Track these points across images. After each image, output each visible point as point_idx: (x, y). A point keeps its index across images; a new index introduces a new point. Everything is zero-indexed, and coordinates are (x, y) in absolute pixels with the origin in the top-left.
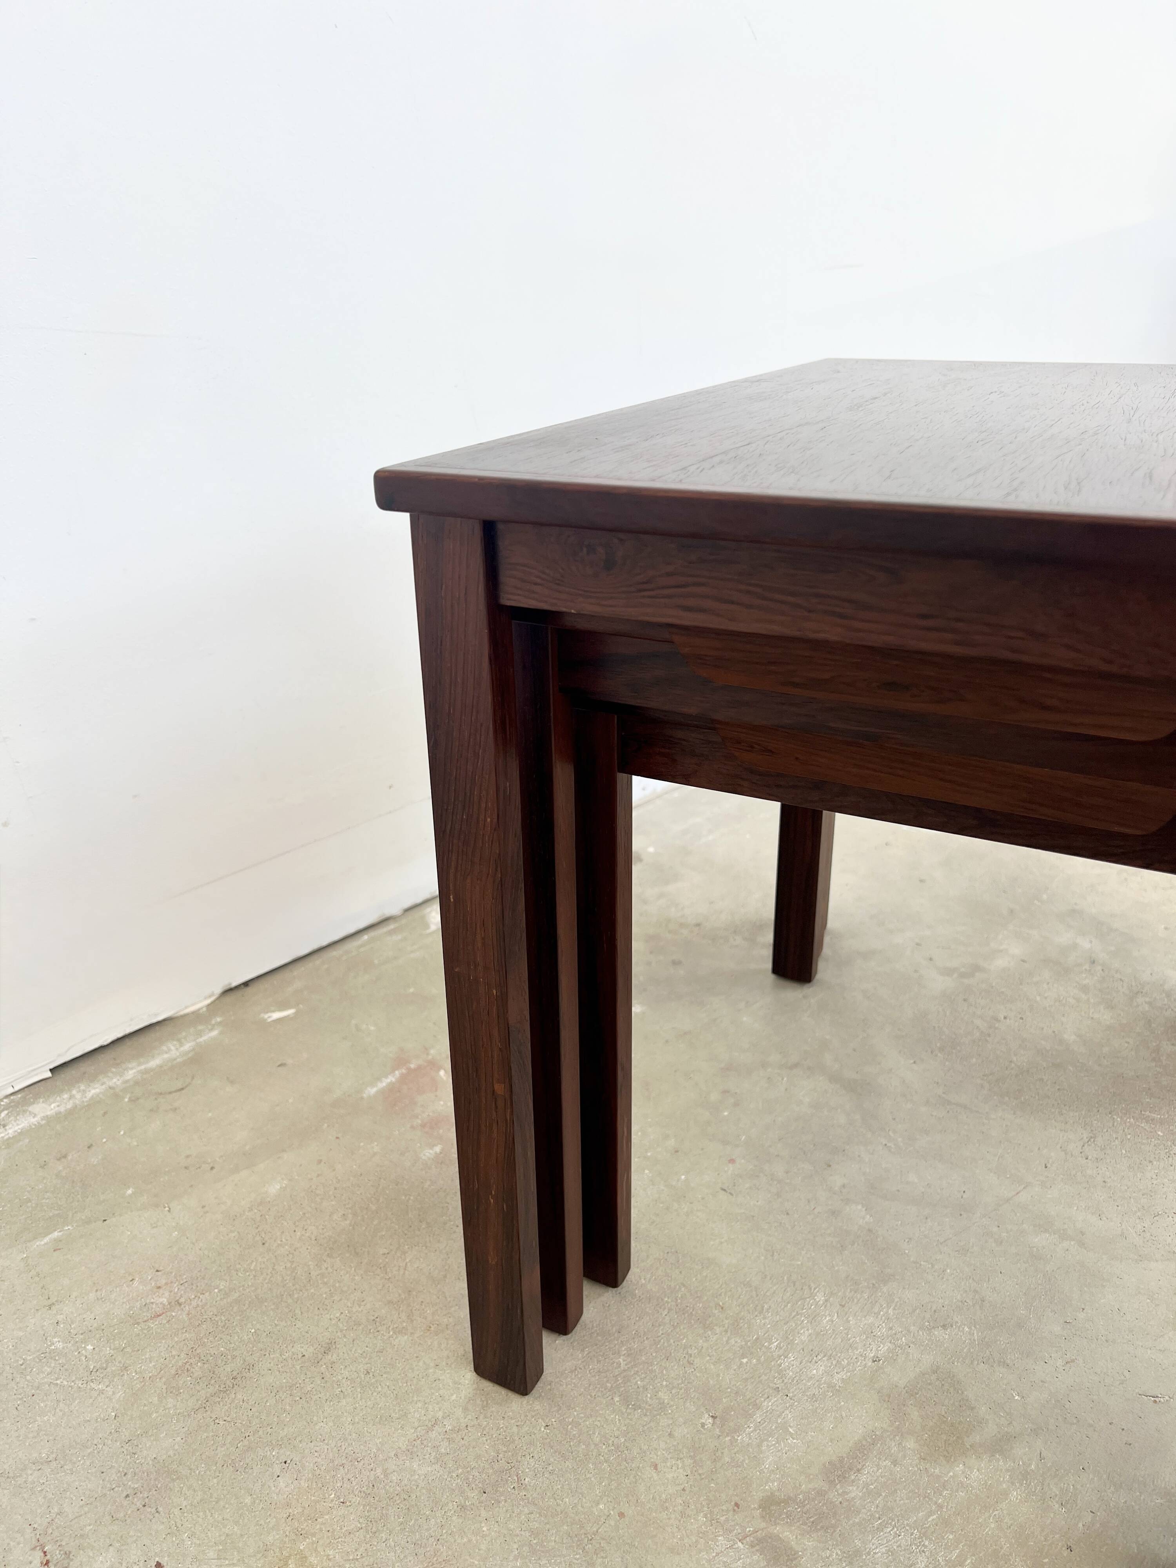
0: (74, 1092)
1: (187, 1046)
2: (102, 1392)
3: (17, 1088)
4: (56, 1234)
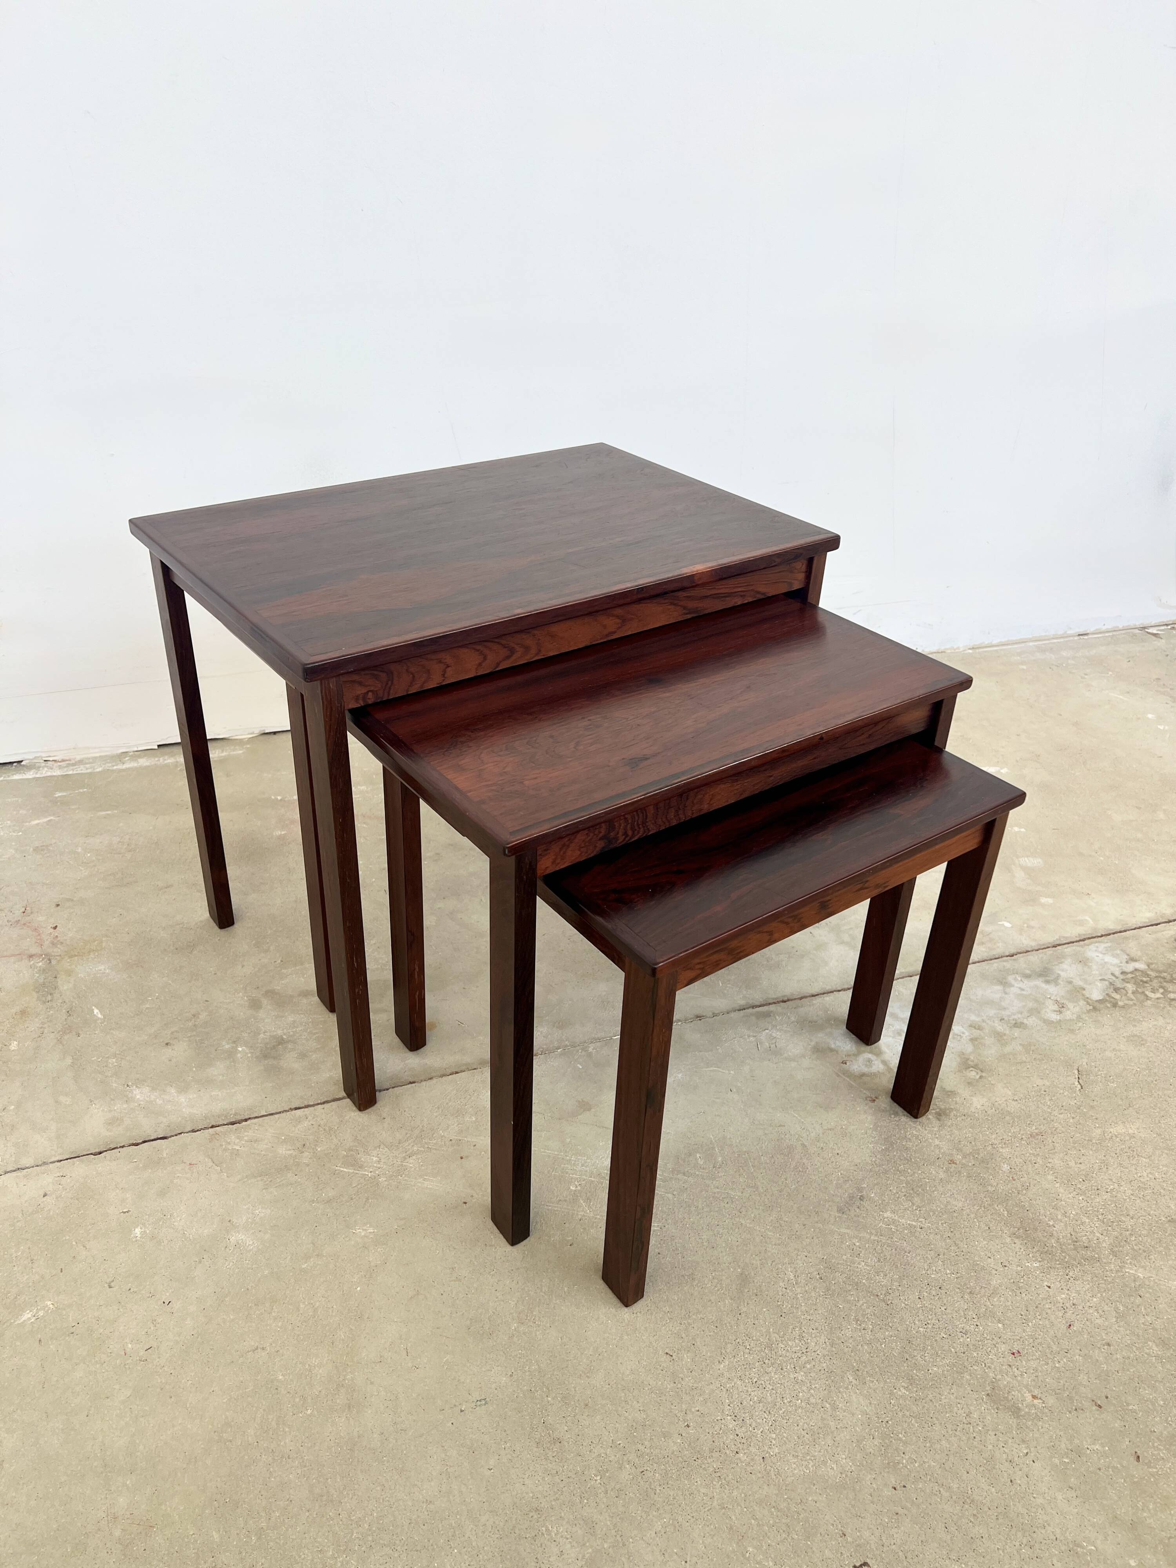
0: (161, 759)
1: (224, 754)
2: (81, 870)
3: (140, 749)
4: (109, 812)
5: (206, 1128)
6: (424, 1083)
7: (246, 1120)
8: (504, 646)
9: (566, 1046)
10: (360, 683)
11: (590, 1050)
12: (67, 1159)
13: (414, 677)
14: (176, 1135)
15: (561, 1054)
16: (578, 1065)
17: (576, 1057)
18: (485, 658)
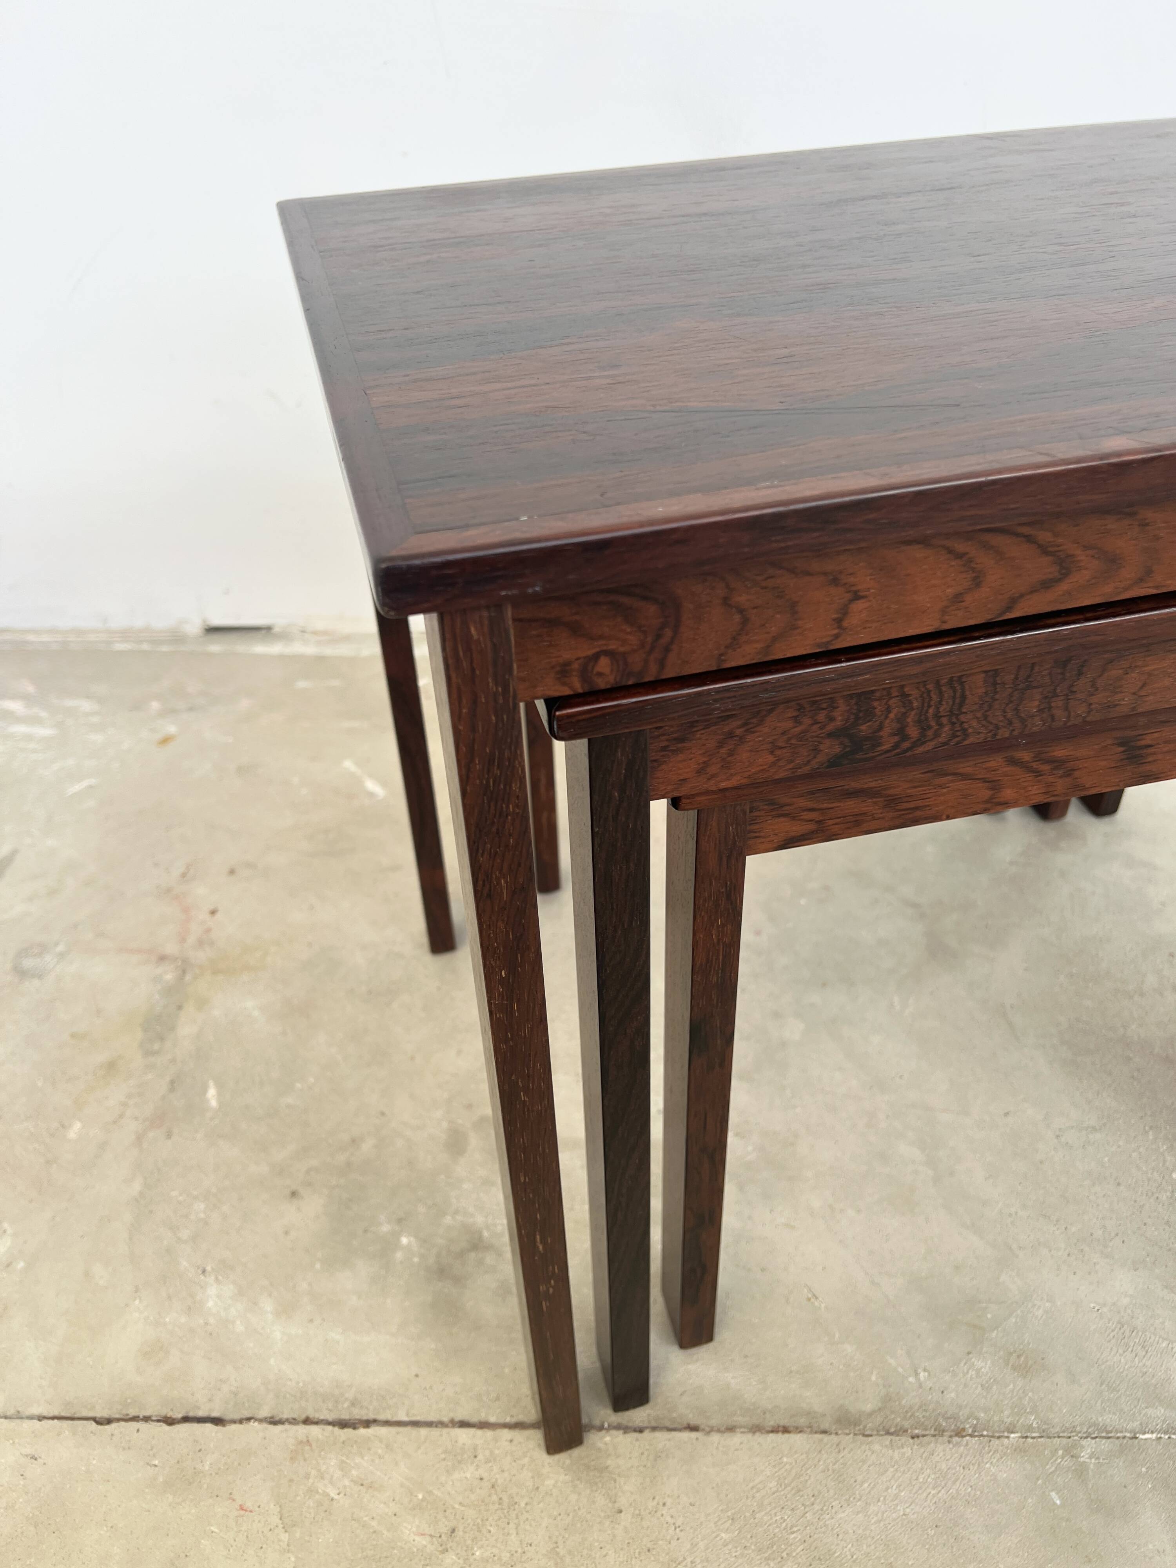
5: (293, 1421)
6: (715, 1437)
7: (368, 1423)
8: (1044, 550)
9: (1030, 1428)
10: (575, 630)
11: (1084, 1456)
12: (53, 1418)
13: (745, 621)
14: (241, 1421)
15: (1018, 1450)
16: (1053, 1494)
17: (1050, 1468)
18: (977, 582)
